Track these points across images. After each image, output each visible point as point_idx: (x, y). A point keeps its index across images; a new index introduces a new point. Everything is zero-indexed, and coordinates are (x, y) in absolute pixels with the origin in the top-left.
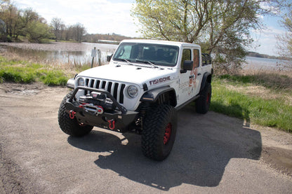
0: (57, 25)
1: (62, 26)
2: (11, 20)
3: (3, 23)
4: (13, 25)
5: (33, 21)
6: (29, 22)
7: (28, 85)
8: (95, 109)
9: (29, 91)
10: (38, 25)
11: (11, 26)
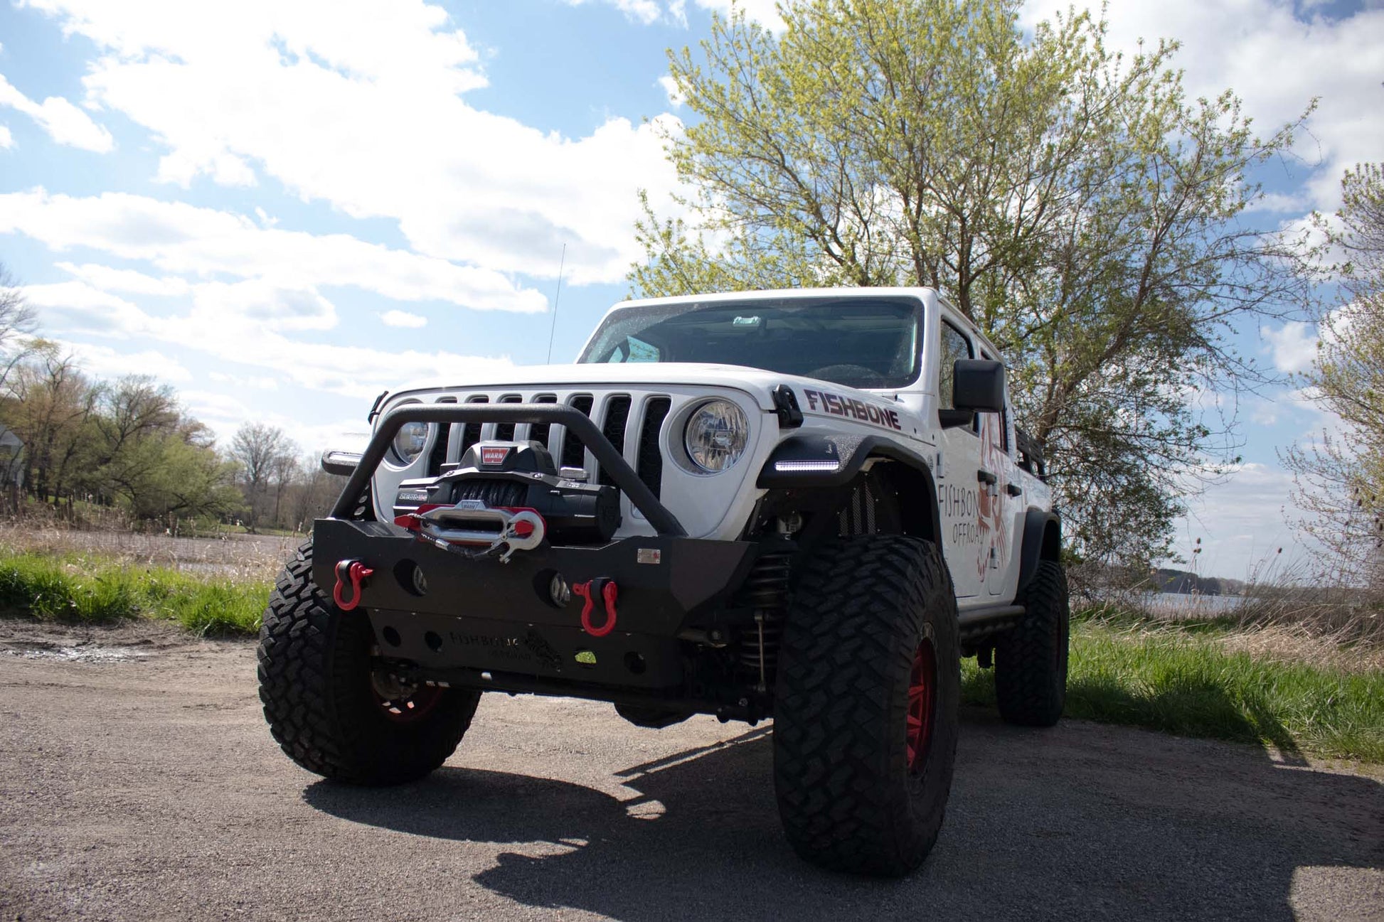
0: (258, 459)
1: (284, 464)
2: (51, 430)
3: (15, 442)
4: (57, 453)
5: (154, 435)
6: (130, 442)
7: (98, 632)
8: (496, 526)
9: (101, 653)
10: (175, 453)
11: (47, 459)
